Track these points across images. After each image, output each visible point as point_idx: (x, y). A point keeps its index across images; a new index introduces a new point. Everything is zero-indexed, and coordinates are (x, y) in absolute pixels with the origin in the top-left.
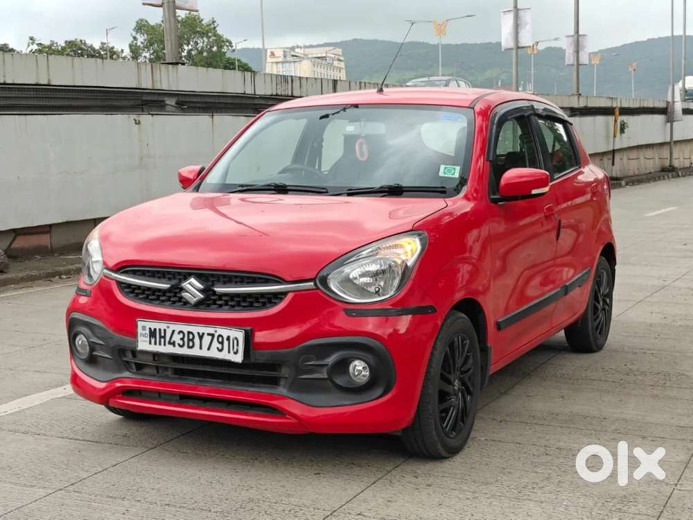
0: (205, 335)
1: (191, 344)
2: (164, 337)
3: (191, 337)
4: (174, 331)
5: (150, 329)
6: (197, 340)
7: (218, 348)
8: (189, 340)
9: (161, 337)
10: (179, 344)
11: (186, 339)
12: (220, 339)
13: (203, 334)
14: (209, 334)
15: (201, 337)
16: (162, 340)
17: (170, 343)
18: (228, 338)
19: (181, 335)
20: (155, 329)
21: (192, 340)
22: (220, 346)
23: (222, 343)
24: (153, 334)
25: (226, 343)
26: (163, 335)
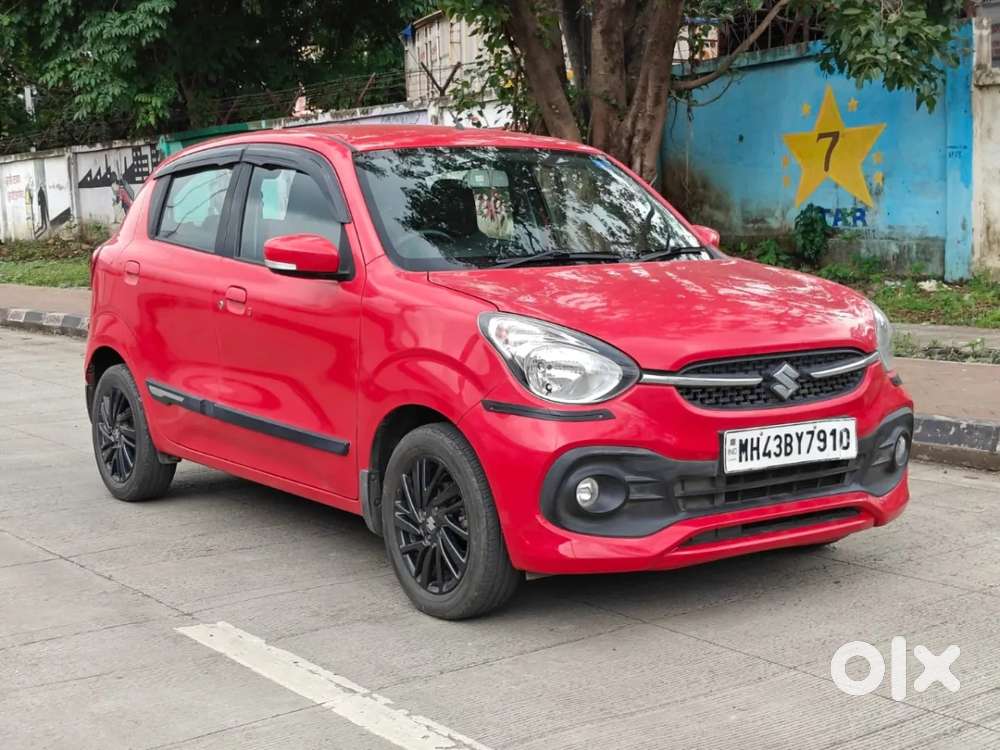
0: (805, 434)
1: (789, 449)
2: (757, 449)
3: (789, 439)
4: (769, 438)
5: (741, 441)
6: (795, 444)
7: (819, 448)
8: (787, 445)
9: (753, 449)
10: (775, 454)
11: (783, 446)
12: (822, 436)
13: (802, 433)
14: (808, 433)
15: (800, 438)
16: (755, 452)
17: (765, 454)
18: (833, 433)
19: (778, 440)
20: (747, 440)
21: (790, 445)
22: (821, 445)
23: (824, 440)
24: (743, 447)
25: (830, 439)
26: (755, 445)
